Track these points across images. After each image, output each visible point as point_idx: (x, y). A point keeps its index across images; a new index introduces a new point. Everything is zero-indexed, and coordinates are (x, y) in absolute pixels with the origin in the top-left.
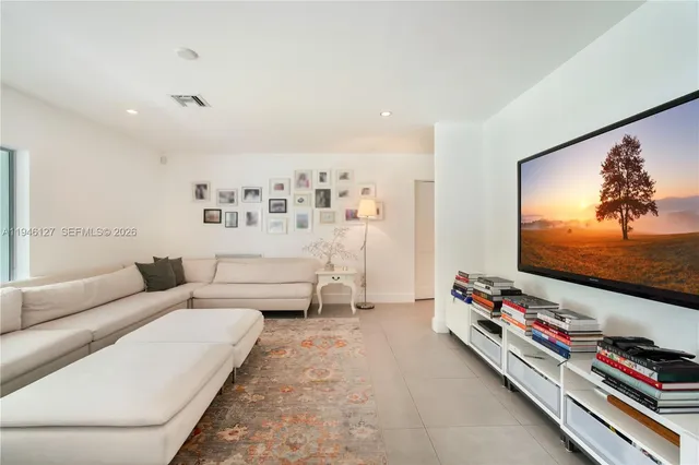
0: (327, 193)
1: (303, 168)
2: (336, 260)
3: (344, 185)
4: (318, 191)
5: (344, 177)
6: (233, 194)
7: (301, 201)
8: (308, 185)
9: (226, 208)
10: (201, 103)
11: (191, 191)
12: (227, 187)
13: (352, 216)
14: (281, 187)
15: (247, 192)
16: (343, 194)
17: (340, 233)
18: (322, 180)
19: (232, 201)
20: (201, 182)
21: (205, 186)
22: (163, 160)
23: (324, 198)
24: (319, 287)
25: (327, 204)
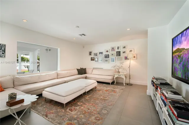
0: (120, 52)
1: (113, 46)
2: (120, 70)
3: (124, 50)
4: (117, 52)
5: (124, 47)
6: (97, 54)
7: (112, 55)
8: (114, 51)
9: (95, 57)
10: (85, 35)
11: (88, 54)
12: (96, 52)
13: (126, 58)
14: (107, 51)
15: (100, 53)
16: (124, 52)
17: (122, 63)
18: (118, 49)
19: (96, 55)
20: (90, 51)
21: (91, 52)
22: (84, 47)
23: (119, 54)
24: (115, 77)
25: (120, 55)
